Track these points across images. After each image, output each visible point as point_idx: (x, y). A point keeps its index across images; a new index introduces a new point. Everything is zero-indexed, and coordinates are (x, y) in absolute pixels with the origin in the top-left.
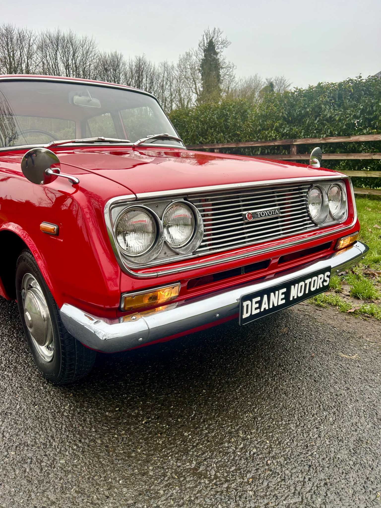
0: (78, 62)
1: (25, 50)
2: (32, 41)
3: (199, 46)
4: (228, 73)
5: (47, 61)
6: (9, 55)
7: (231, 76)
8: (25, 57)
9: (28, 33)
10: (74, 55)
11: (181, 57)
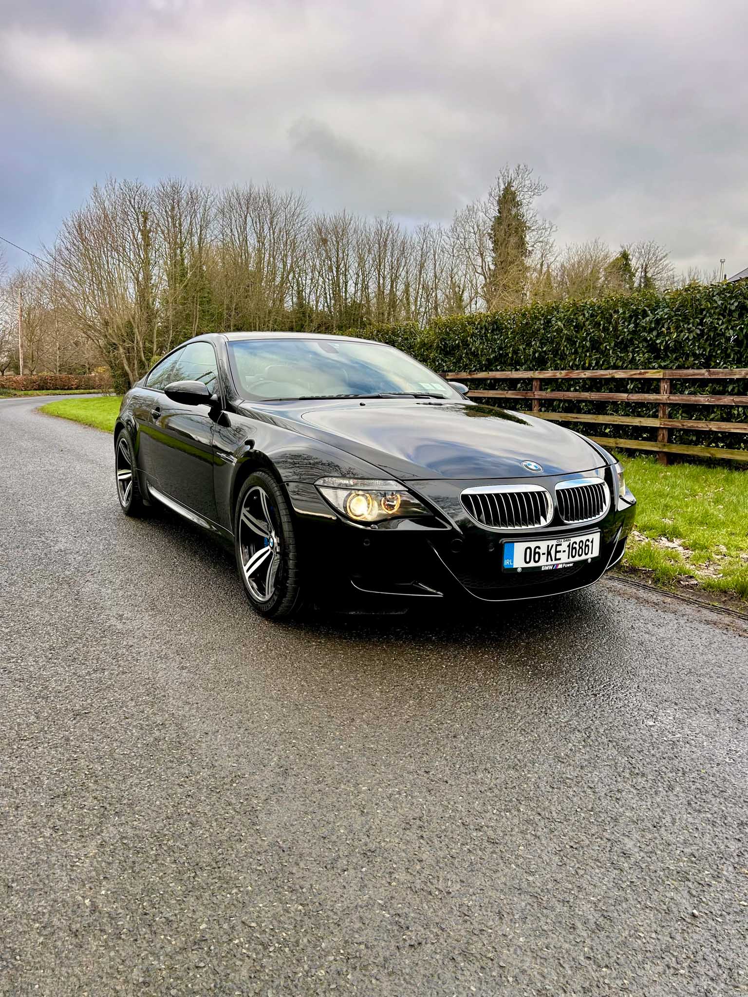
0: (277, 230)
1: (198, 216)
2: (209, 203)
3: (491, 195)
4: (541, 240)
5: (231, 230)
6: (174, 225)
7: (547, 243)
8: (198, 226)
9: (204, 189)
10: (271, 223)
11: (459, 214)
